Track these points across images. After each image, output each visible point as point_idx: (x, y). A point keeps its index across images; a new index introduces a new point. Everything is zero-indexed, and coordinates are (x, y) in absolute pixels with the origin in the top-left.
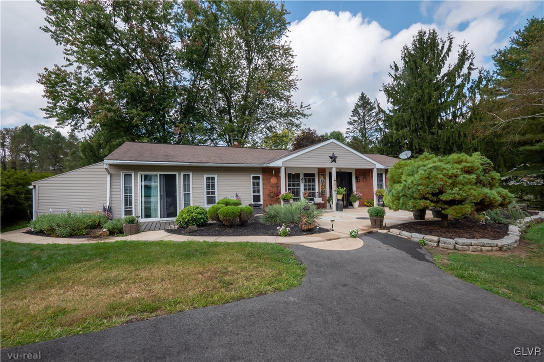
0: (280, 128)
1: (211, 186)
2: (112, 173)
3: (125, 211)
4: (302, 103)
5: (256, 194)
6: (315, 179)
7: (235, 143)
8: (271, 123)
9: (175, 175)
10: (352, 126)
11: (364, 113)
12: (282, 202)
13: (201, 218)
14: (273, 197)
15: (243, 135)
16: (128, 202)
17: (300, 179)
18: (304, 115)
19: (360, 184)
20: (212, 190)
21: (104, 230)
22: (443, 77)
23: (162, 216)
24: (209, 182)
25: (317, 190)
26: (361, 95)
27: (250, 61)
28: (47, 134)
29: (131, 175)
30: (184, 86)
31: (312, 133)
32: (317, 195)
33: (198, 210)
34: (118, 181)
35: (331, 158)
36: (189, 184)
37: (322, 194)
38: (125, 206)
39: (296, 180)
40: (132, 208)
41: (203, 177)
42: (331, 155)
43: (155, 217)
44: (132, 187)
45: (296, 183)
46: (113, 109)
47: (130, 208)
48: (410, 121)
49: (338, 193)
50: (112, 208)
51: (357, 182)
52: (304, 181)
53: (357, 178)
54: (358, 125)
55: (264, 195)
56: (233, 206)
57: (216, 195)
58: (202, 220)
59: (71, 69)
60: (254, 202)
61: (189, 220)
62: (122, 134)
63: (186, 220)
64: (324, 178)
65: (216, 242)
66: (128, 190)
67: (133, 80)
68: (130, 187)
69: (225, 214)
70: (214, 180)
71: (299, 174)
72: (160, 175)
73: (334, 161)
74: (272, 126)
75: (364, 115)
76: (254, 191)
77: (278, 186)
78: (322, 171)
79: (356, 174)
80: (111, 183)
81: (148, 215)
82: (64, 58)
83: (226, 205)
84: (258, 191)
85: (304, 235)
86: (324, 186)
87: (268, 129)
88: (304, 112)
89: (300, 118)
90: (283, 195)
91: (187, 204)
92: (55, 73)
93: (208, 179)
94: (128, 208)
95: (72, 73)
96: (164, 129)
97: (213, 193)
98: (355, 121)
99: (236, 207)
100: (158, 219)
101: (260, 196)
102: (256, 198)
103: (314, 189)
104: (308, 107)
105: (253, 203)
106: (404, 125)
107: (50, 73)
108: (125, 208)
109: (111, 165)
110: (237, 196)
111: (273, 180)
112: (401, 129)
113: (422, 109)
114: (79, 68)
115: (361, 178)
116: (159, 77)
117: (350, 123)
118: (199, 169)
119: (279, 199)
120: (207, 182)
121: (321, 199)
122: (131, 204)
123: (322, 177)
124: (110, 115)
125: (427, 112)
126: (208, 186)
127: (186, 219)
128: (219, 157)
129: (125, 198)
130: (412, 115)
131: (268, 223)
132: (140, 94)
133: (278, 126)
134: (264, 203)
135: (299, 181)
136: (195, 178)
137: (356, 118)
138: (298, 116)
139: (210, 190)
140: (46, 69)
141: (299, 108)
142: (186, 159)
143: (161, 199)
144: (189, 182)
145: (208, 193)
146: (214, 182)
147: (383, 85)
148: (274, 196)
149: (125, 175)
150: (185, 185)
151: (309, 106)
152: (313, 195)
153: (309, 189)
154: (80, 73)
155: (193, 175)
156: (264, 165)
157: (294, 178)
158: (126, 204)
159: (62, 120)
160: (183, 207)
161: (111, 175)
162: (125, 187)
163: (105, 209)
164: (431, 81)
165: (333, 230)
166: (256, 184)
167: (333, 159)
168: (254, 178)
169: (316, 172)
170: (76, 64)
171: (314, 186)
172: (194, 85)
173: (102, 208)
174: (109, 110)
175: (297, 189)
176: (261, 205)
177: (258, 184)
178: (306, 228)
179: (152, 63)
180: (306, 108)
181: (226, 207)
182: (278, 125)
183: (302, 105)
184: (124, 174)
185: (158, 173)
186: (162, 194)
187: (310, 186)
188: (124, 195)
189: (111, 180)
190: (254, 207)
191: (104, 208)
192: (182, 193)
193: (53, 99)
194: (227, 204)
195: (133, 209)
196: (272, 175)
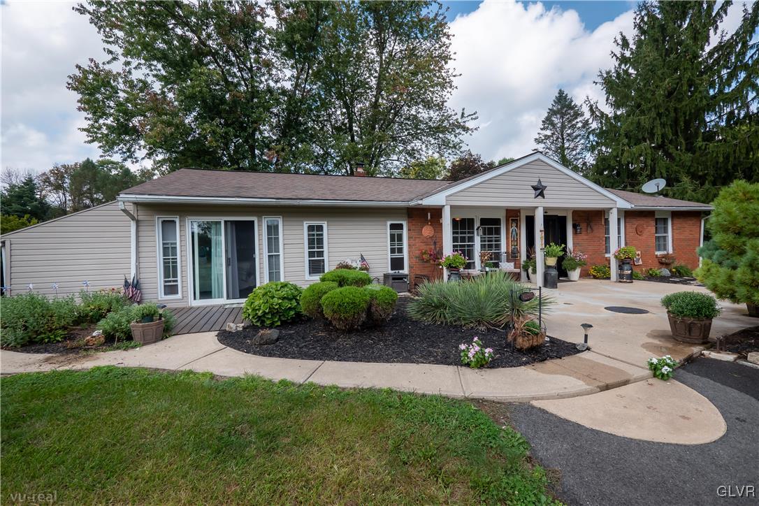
0: (427, 151)
1: (316, 241)
2: (140, 218)
3: (165, 286)
4: (463, 109)
5: (397, 255)
6: (500, 228)
7: (358, 170)
8: (413, 145)
9: (253, 221)
10: (543, 145)
11: (563, 123)
12: (446, 273)
13: (290, 309)
14: (427, 261)
15: (371, 162)
16: (170, 269)
17: (473, 229)
18: (466, 129)
19: (580, 237)
20: (318, 248)
21: (94, 334)
22: (711, 54)
23: (231, 295)
24: (313, 235)
25: (503, 249)
26: (558, 95)
27: (381, 46)
28: (114, 172)
29: (174, 222)
30: (283, 88)
31: (475, 160)
32: (504, 257)
33: (283, 293)
34: (150, 233)
35: (535, 188)
36: (278, 238)
37: (513, 256)
38: (165, 277)
39: (467, 230)
40: (177, 281)
41: (303, 225)
42: (535, 184)
43: (219, 297)
44: (176, 244)
45: (467, 235)
46: (174, 122)
47: (174, 281)
48: (652, 129)
49: (547, 255)
50: (142, 281)
51: (575, 233)
52: (481, 232)
53: (575, 226)
54: (552, 143)
55: (410, 258)
56: (353, 288)
57: (326, 257)
58: (292, 313)
59: (117, 67)
60: (392, 269)
61: (265, 313)
62: (190, 161)
63: (260, 313)
64: (517, 226)
65: (311, 384)
66: (169, 250)
67: (205, 78)
68: (172, 244)
69: (335, 307)
70: (322, 231)
71: (473, 220)
72: (226, 222)
73: (541, 194)
74: (415, 148)
75: (563, 127)
76: (393, 251)
77: (437, 241)
78: (513, 215)
79: (573, 221)
80: (137, 237)
81: (206, 293)
82: (104, 49)
83: (341, 285)
84: (400, 250)
85: (525, 364)
86: (516, 241)
87: (408, 153)
88: (467, 125)
89: (460, 134)
90: (448, 258)
91: (274, 274)
92: (91, 72)
93: (311, 228)
94: (170, 281)
95: (119, 74)
96: (254, 156)
97: (321, 254)
98: (547, 137)
99: (361, 289)
100: (223, 301)
101: (402, 259)
102: (397, 263)
103: (498, 246)
104: (474, 117)
105: (390, 272)
106: (640, 137)
107: (85, 72)
108: (166, 282)
109: (137, 204)
110: (363, 259)
111: (427, 231)
112: (635, 144)
113: (676, 110)
114: (128, 63)
115: (583, 225)
116: (246, 76)
117: (538, 141)
118: (294, 212)
119: (440, 264)
120: (309, 235)
121: (512, 264)
122: (175, 275)
123: (514, 225)
124: (168, 131)
125: (685, 113)
126: (311, 242)
127: (259, 310)
128: (331, 190)
129: (165, 263)
130: (658, 118)
131: (427, 320)
132: (216, 101)
133: (424, 149)
134: (410, 271)
135: (473, 233)
136: (286, 227)
137: (548, 133)
138: (457, 131)
139: (314, 248)
140: (78, 67)
141: (459, 116)
142: (271, 193)
143: (228, 264)
144: (278, 235)
145: (311, 254)
146: (322, 235)
147: (599, 74)
148: (431, 260)
149: (164, 222)
150: (269, 240)
151: (474, 114)
152: (498, 256)
153: (490, 246)
154: (130, 72)
155: (283, 221)
156: (412, 204)
157: (463, 227)
158: (167, 275)
159: (109, 145)
160: (266, 281)
161: (138, 222)
162: (164, 244)
163: (127, 284)
164: (696, 56)
165: (588, 349)
166: (396, 238)
167: (539, 190)
168: (393, 227)
169: (502, 216)
170: (122, 59)
171: (499, 241)
172: (297, 86)
173: (123, 283)
174: (169, 124)
175: (469, 246)
176: (406, 276)
177: (400, 238)
178: (526, 345)
179: (233, 51)
180: (470, 118)
181: (339, 290)
182: (424, 146)
183: (463, 114)
184: (161, 220)
185: (222, 219)
186: (230, 256)
187: (491, 241)
188: (162, 257)
189: (137, 231)
190: (394, 279)
191: (126, 282)
192: (266, 254)
193: (94, 113)
194: (342, 282)
195: (179, 283)
196: (425, 222)
